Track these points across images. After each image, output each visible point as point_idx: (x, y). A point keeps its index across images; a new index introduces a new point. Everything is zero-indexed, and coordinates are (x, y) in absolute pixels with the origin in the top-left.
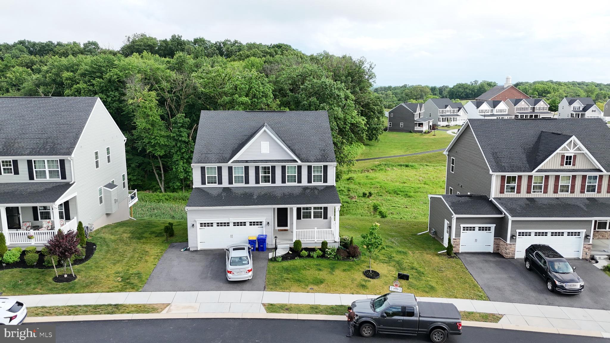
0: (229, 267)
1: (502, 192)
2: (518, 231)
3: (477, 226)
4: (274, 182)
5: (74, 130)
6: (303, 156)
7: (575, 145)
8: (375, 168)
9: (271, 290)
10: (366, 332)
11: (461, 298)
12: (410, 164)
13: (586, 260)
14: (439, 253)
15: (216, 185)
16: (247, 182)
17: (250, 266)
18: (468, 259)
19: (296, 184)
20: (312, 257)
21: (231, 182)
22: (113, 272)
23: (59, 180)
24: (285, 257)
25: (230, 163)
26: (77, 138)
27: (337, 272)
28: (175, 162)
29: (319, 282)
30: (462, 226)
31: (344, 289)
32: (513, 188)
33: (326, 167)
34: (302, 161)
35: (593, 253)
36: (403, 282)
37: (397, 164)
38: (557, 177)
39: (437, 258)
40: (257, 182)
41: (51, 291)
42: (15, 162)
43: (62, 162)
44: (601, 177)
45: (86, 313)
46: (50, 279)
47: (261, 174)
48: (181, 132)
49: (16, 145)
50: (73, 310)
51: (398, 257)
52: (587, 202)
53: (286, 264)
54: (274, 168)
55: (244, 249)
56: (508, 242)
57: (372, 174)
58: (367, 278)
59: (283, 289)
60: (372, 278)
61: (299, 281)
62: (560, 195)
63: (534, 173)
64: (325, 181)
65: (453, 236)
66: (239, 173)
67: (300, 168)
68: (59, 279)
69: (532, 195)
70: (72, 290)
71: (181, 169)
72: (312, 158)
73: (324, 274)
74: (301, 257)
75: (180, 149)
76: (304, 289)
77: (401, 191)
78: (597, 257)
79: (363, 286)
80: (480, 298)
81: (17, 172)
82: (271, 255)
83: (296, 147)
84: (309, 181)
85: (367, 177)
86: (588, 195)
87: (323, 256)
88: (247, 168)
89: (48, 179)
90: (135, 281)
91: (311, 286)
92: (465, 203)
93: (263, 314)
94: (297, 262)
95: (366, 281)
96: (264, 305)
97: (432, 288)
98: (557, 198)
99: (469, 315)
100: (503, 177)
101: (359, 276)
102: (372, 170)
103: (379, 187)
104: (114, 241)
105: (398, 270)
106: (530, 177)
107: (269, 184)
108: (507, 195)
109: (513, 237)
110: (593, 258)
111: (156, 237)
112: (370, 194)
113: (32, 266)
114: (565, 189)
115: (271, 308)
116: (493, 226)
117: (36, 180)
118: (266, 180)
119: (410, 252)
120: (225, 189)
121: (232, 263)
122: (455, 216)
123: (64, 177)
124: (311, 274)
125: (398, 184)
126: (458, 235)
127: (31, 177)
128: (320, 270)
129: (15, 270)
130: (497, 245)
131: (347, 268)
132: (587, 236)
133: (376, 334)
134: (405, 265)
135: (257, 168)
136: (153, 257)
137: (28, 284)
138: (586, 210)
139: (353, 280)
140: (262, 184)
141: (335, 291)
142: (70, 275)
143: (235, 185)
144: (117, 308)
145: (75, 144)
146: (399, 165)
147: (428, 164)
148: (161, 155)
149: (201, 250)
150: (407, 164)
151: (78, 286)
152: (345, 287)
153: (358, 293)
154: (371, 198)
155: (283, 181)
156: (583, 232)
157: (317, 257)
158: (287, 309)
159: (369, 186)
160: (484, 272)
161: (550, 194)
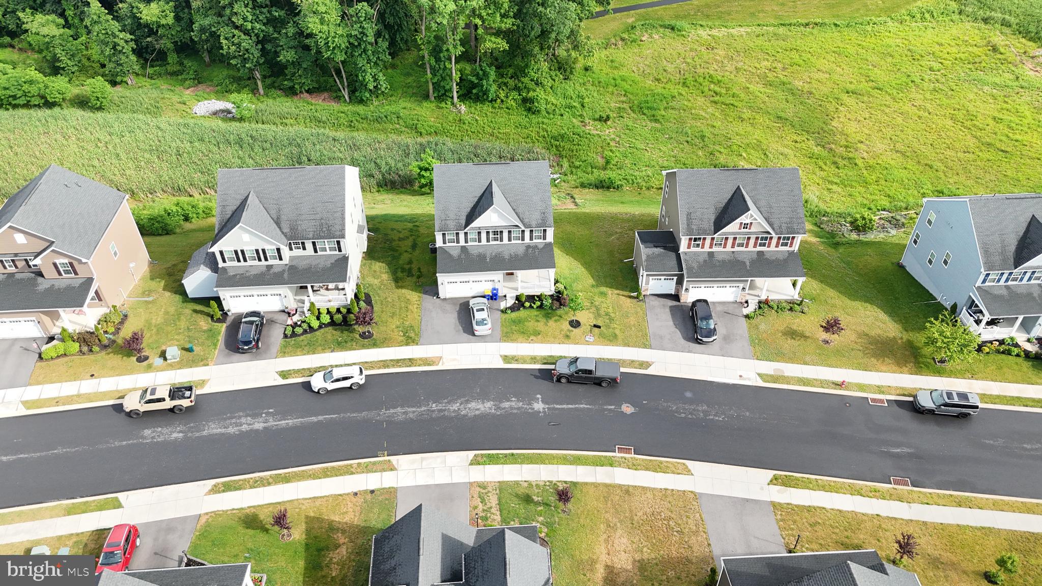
0: (476, 327)
1: (689, 247)
2: (691, 286)
3: (663, 278)
4: (501, 240)
5: (339, 209)
6: (526, 221)
7: (752, 216)
8: (625, 36)
9: (505, 341)
10: (563, 380)
11: (632, 347)
12: (678, 24)
13: (741, 303)
14: (632, 294)
15: (455, 244)
16: (480, 241)
17: (489, 326)
18: (651, 303)
19: (520, 242)
20: (533, 307)
21: (466, 242)
22: (394, 327)
23: (337, 252)
24: (513, 308)
25: (466, 231)
26: (343, 219)
27: (551, 323)
28: (361, 68)
29: (537, 333)
30: (651, 278)
31: (554, 339)
32: (698, 245)
33: (545, 231)
34: (526, 228)
35: (748, 298)
36: (596, 330)
37: (660, 23)
38: (735, 239)
39: (629, 300)
40: (488, 240)
41: (364, 347)
42: (303, 243)
43: (338, 243)
44: (771, 238)
45: (393, 366)
46: (358, 336)
47: (491, 236)
48: (363, 28)
49: (299, 228)
50: (385, 364)
51: (598, 300)
52: (755, 256)
53: (514, 315)
54: (501, 232)
55: (483, 310)
56: (683, 292)
57: (621, 54)
58: (571, 328)
59: (513, 341)
60: (575, 327)
61: (523, 332)
62: (737, 249)
63: (716, 236)
64: (545, 238)
65: (644, 285)
66: (472, 235)
67: (523, 231)
68: (363, 336)
69: (715, 249)
70: (375, 345)
71: (369, 78)
72: (534, 223)
73: (540, 326)
74: (524, 307)
75: (365, 51)
76: (528, 341)
77: (648, 108)
78: (749, 301)
79: (568, 337)
80: (645, 346)
81: (304, 248)
82: (503, 305)
83: (520, 210)
84: (531, 239)
85: (612, 61)
86: (759, 249)
87: (541, 307)
88: (479, 233)
89: (328, 252)
90: (412, 335)
91: (532, 337)
92: (659, 255)
93: (501, 365)
94: (522, 313)
95: (569, 330)
96: (501, 356)
97: (615, 336)
98: (733, 252)
99: (632, 363)
100: (690, 239)
101: (566, 326)
102: (623, 39)
103: (623, 93)
104: (380, 288)
105: (595, 318)
106: (713, 239)
107: (498, 242)
108: (693, 249)
109: (687, 289)
110: (747, 302)
111: (408, 277)
112: (608, 118)
113: (340, 325)
114: (741, 245)
115: (506, 359)
116: (675, 278)
117: (319, 253)
118: (496, 239)
119: (610, 292)
120: (462, 247)
121: (478, 323)
122: (645, 273)
123: (340, 250)
124: (531, 325)
125: (649, 83)
126: (647, 283)
127: (316, 251)
128: (538, 321)
129: (330, 328)
130: (677, 290)
131: (557, 318)
132: (744, 288)
133: (569, 382)
134: (602, 312)
135: (488, 233)
136: (415, 306)
137: (346, 342)
138: (748, 268)
139: (561, 330)
140: (492, 243)
141: (548, 342)
142: (369, 332)
143: (470, 244)
144: (411, 361)
145: (344, 226)
146: (661, 26)
147: (703, 23)
148: (343, 59)
149: (449, 299)
150: (673, 23)
151: (378, 342)
152: (555, 338)
153: (563, 343)
154: (609, 123)
155: (510, 240)
156: (741, 285)
157: (537, 307)
158: (516, 360)
159: (611, 89)
160: (657, 319)
161: (729, 248)
